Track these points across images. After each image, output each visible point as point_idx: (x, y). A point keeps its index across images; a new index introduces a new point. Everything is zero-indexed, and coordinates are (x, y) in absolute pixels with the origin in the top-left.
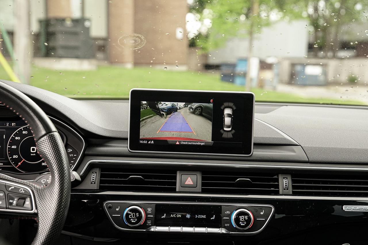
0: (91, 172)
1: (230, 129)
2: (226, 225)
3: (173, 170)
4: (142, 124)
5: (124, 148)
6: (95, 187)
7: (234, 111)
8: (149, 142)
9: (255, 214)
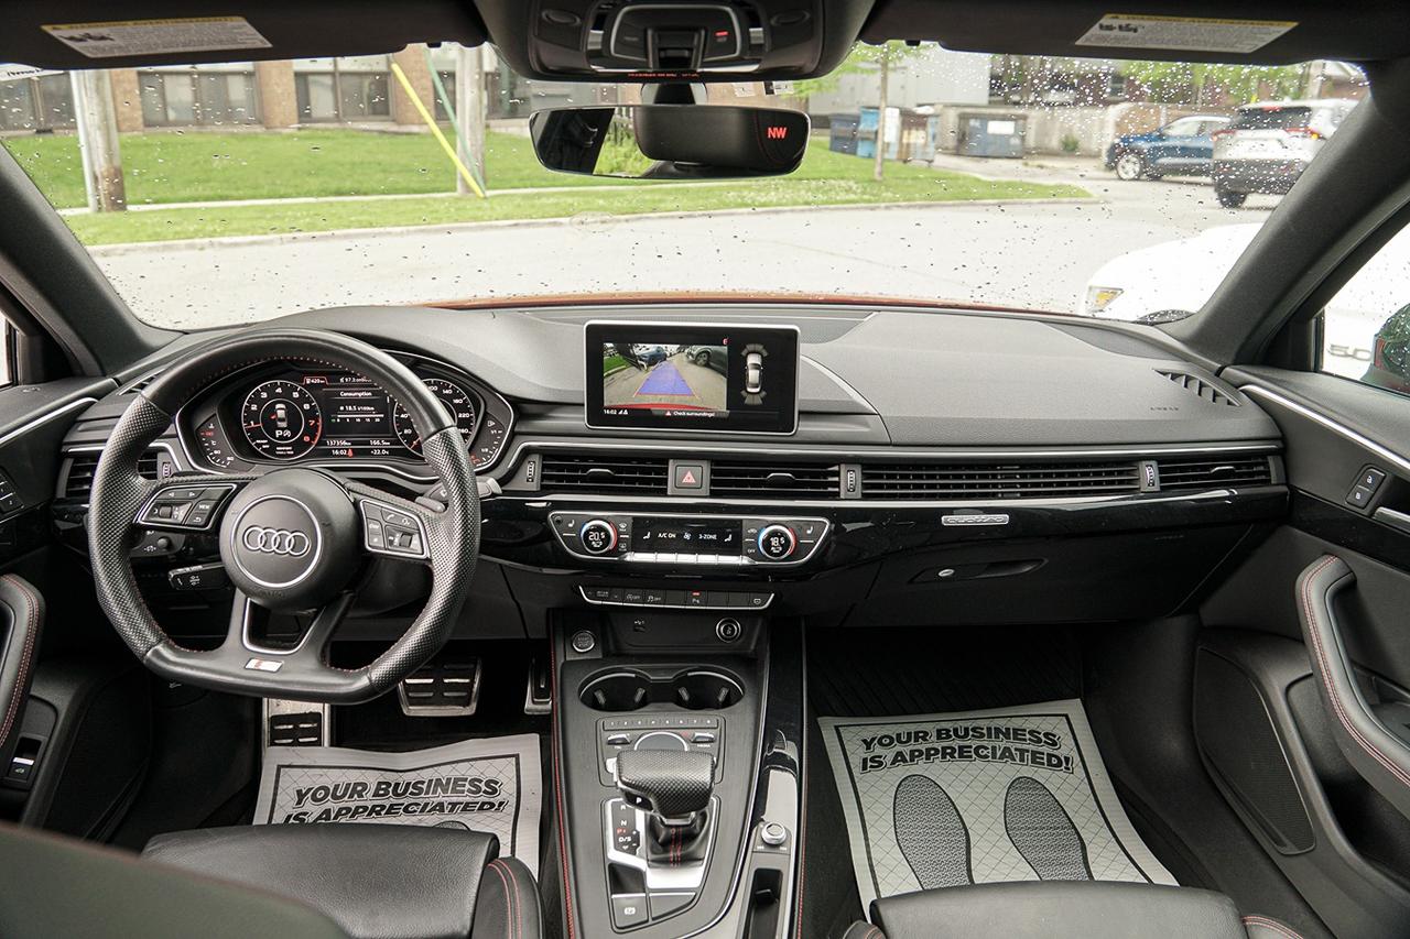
0: (526, 462)
1: (758, 390)
2: (749, 551)
3: (662, 459)
4: (606, 381)
5: (579, 420)
6: (534, 486)
7: (762, 357)
8: (621, 413)
9: (798, 533)
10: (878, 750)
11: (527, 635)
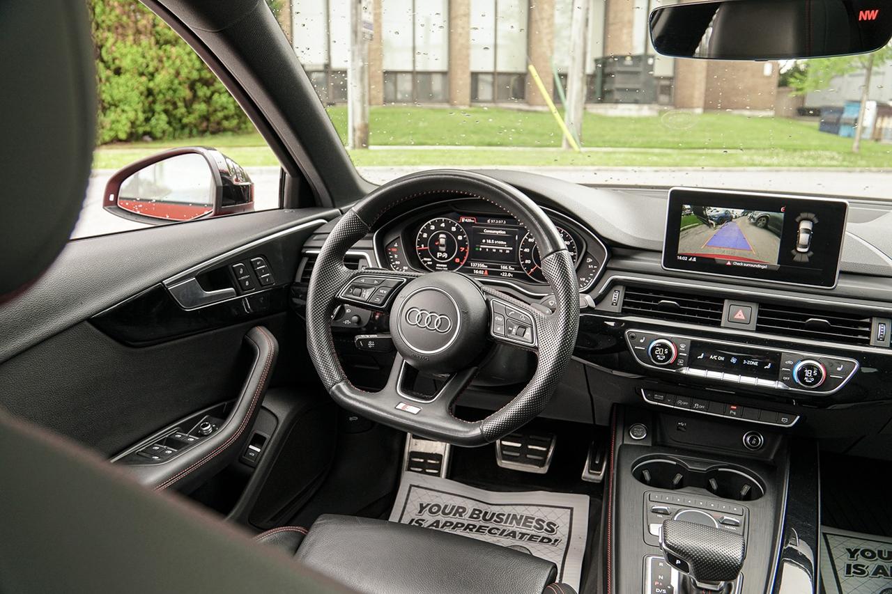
0: (613, 290)
1: (806, 250)
2: (785, 378)
3: (719, 298)
4: (682, 234)
5: (657, 263)
6: (617, 309)
7: (814, 225)
8: (690, 259)
9: (829, 368)
10: (861, 560)
11: (594, 421)
